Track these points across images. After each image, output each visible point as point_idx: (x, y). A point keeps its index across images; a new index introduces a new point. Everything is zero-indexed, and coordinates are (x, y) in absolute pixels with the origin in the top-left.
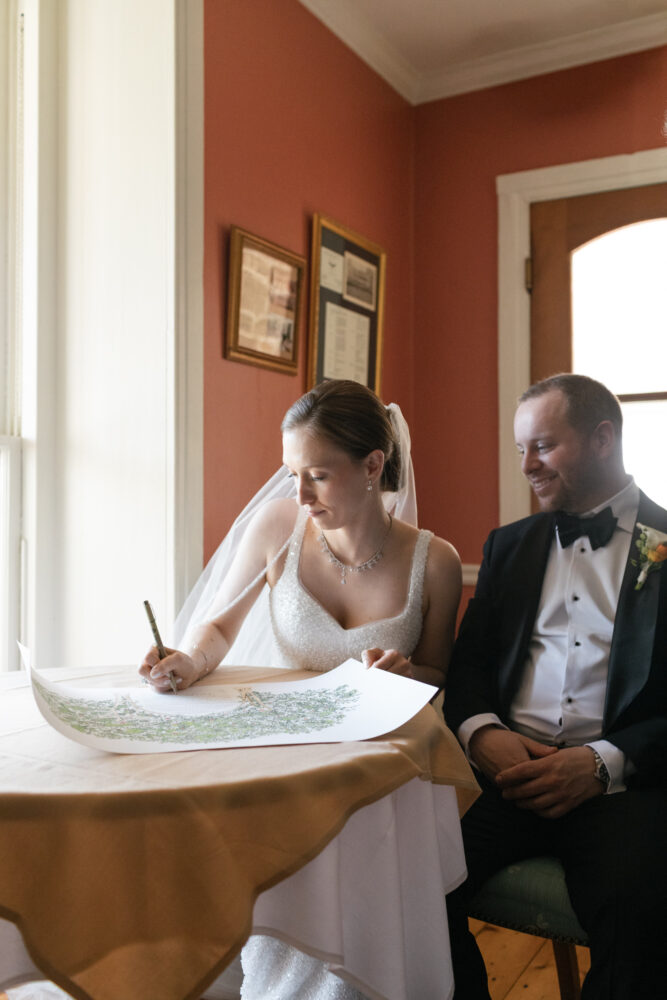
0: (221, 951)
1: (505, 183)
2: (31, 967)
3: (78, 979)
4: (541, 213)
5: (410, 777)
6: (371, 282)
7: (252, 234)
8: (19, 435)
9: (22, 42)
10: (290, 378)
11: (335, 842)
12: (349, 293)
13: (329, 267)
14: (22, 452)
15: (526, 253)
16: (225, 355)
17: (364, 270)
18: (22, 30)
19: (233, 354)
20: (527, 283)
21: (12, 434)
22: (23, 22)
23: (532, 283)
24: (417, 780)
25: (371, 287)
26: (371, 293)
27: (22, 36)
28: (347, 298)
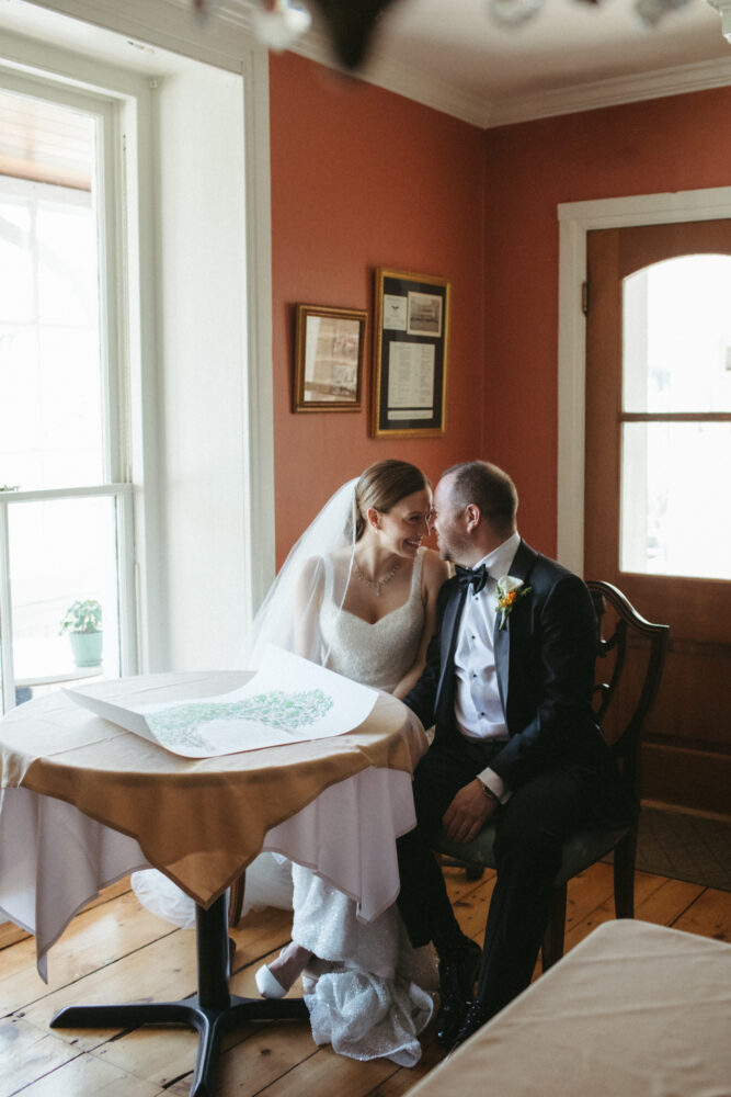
0: (245, 858)
1: (564, 210)
2: (144, 861)
3: (169, 868)
4: (597, 241)
5: (365, 767)
6: (437, 312)
7: (315, 305)
8: (131, 482)
9: (125, 160)
10: (356, 415)
11: (313, 804)
12: (412, 328)
13: (392, 310)
14: (133, 494)
15: (584, 278)
16: (293, 410)
17: (430, 303)
18: (125, 149)
19: (299, 409)
20: (583, 306)
21: (125, 481)
22: (125, 143)
23: (588, 306)
24: (371, 767)
25: (437, 317)
26: (437, 322)
27: (125, 154)
28: (410, 332)
